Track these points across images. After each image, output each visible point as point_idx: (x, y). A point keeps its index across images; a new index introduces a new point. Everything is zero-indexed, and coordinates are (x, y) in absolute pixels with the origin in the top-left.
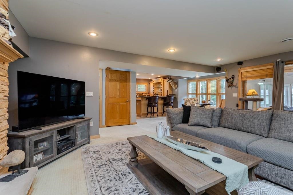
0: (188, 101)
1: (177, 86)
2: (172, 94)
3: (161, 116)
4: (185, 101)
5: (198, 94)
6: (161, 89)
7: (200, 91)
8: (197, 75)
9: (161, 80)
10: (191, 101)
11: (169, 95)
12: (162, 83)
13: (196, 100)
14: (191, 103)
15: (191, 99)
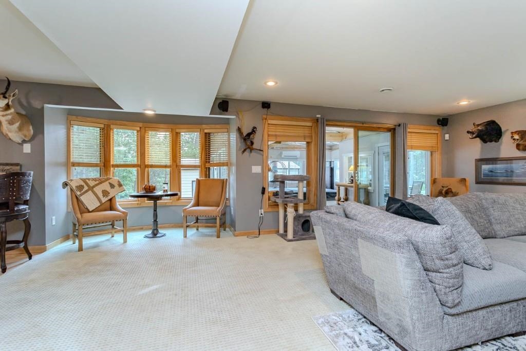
0: (86, 188)
4: (72, 190)
5: (112, 166)
8: (150, 106)
10: (98, 190)
13: (115, 184)
14: (100, 195)
15: (97, 182)
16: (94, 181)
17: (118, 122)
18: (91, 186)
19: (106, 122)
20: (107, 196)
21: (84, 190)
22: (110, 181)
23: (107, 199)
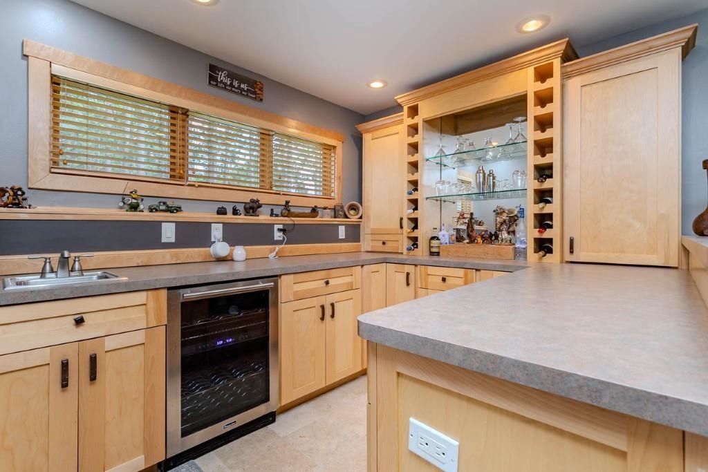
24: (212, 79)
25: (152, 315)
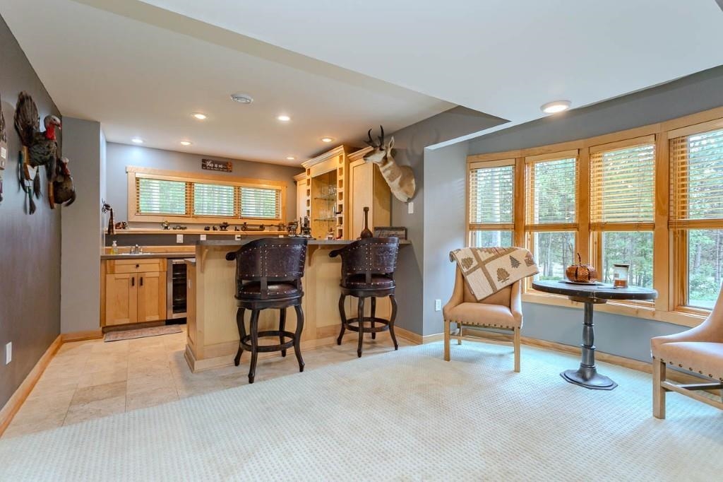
0: (475, 263)
1: (414, 187)
2: (392, 229)
3: (329, 346)
4: (458, 265)
5: (526, 228)
6: (339, 202)
7: (535, 214)
9: (335, 161)
10: (492, 268)
11: (376, 234)
12: (341, 173)
13: (522, 259)
14: (494, 277)
15: (493, 255)
16: (487, 253)
17: (537, 150)
18: (483, 260)
19: (517, 154)
20: (505, 280)
21: (472, 267)
22: (513, 254)
23: (504, 284)
24: (204, 166)
25: (161, 267)
